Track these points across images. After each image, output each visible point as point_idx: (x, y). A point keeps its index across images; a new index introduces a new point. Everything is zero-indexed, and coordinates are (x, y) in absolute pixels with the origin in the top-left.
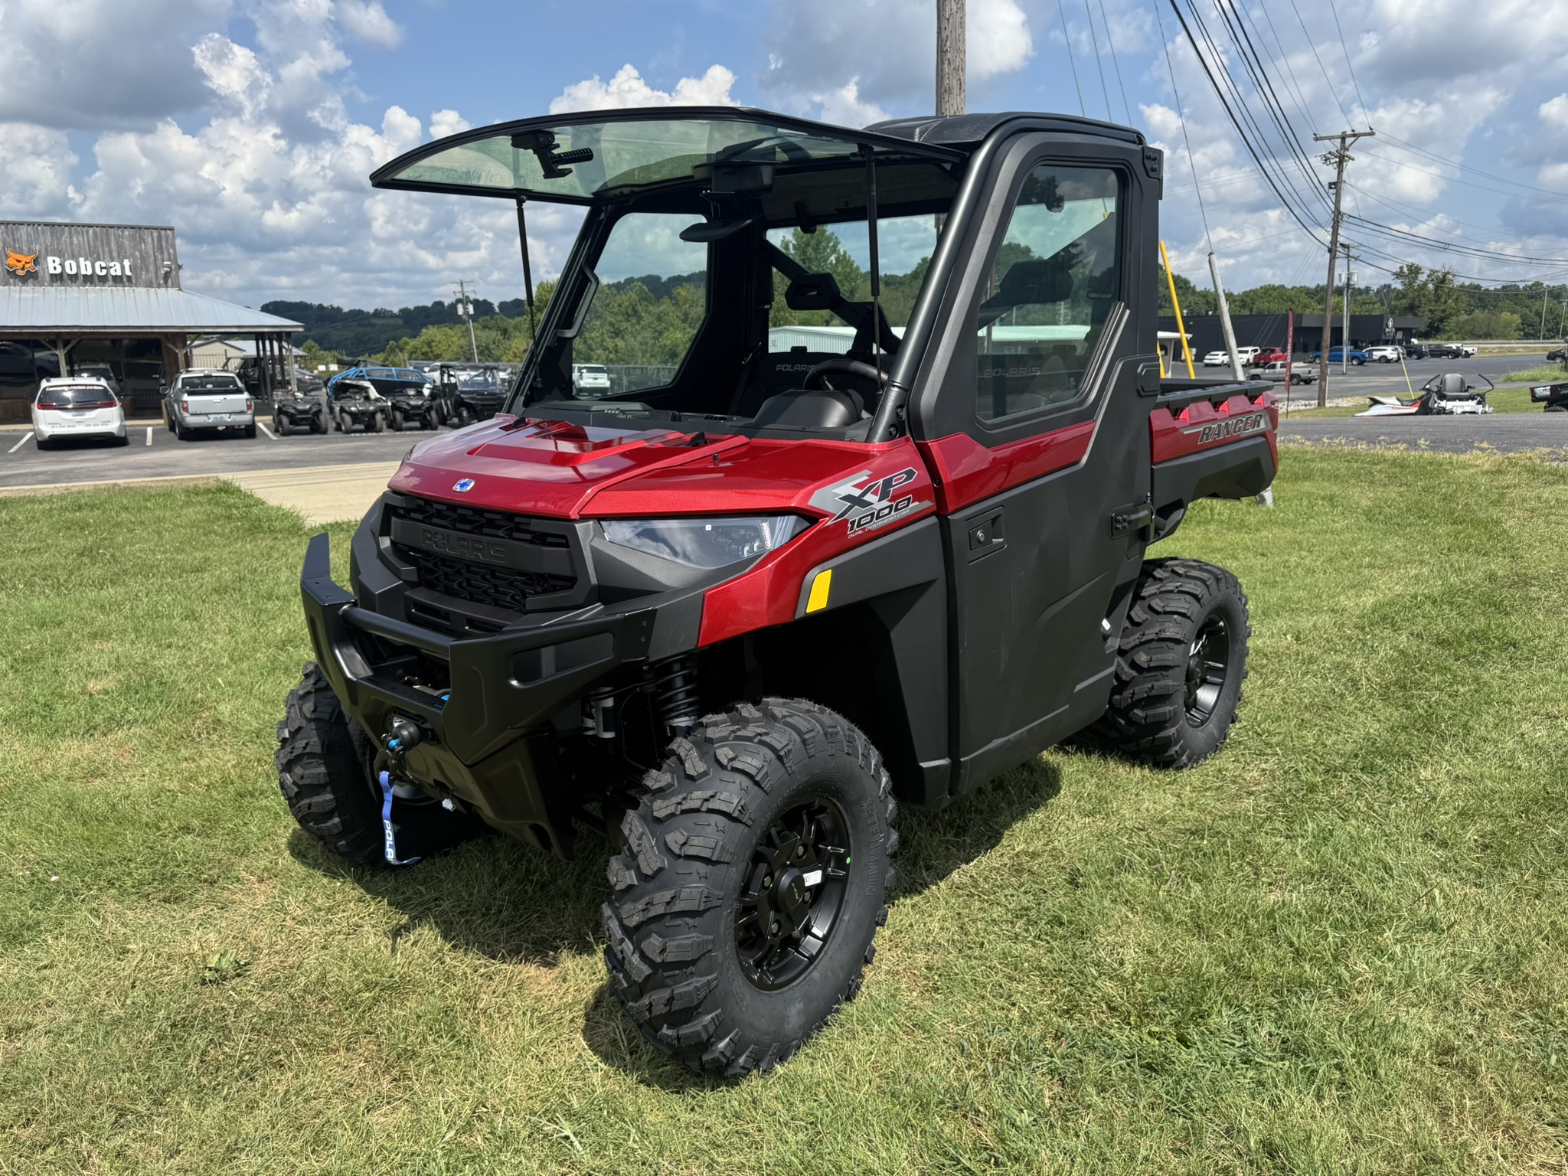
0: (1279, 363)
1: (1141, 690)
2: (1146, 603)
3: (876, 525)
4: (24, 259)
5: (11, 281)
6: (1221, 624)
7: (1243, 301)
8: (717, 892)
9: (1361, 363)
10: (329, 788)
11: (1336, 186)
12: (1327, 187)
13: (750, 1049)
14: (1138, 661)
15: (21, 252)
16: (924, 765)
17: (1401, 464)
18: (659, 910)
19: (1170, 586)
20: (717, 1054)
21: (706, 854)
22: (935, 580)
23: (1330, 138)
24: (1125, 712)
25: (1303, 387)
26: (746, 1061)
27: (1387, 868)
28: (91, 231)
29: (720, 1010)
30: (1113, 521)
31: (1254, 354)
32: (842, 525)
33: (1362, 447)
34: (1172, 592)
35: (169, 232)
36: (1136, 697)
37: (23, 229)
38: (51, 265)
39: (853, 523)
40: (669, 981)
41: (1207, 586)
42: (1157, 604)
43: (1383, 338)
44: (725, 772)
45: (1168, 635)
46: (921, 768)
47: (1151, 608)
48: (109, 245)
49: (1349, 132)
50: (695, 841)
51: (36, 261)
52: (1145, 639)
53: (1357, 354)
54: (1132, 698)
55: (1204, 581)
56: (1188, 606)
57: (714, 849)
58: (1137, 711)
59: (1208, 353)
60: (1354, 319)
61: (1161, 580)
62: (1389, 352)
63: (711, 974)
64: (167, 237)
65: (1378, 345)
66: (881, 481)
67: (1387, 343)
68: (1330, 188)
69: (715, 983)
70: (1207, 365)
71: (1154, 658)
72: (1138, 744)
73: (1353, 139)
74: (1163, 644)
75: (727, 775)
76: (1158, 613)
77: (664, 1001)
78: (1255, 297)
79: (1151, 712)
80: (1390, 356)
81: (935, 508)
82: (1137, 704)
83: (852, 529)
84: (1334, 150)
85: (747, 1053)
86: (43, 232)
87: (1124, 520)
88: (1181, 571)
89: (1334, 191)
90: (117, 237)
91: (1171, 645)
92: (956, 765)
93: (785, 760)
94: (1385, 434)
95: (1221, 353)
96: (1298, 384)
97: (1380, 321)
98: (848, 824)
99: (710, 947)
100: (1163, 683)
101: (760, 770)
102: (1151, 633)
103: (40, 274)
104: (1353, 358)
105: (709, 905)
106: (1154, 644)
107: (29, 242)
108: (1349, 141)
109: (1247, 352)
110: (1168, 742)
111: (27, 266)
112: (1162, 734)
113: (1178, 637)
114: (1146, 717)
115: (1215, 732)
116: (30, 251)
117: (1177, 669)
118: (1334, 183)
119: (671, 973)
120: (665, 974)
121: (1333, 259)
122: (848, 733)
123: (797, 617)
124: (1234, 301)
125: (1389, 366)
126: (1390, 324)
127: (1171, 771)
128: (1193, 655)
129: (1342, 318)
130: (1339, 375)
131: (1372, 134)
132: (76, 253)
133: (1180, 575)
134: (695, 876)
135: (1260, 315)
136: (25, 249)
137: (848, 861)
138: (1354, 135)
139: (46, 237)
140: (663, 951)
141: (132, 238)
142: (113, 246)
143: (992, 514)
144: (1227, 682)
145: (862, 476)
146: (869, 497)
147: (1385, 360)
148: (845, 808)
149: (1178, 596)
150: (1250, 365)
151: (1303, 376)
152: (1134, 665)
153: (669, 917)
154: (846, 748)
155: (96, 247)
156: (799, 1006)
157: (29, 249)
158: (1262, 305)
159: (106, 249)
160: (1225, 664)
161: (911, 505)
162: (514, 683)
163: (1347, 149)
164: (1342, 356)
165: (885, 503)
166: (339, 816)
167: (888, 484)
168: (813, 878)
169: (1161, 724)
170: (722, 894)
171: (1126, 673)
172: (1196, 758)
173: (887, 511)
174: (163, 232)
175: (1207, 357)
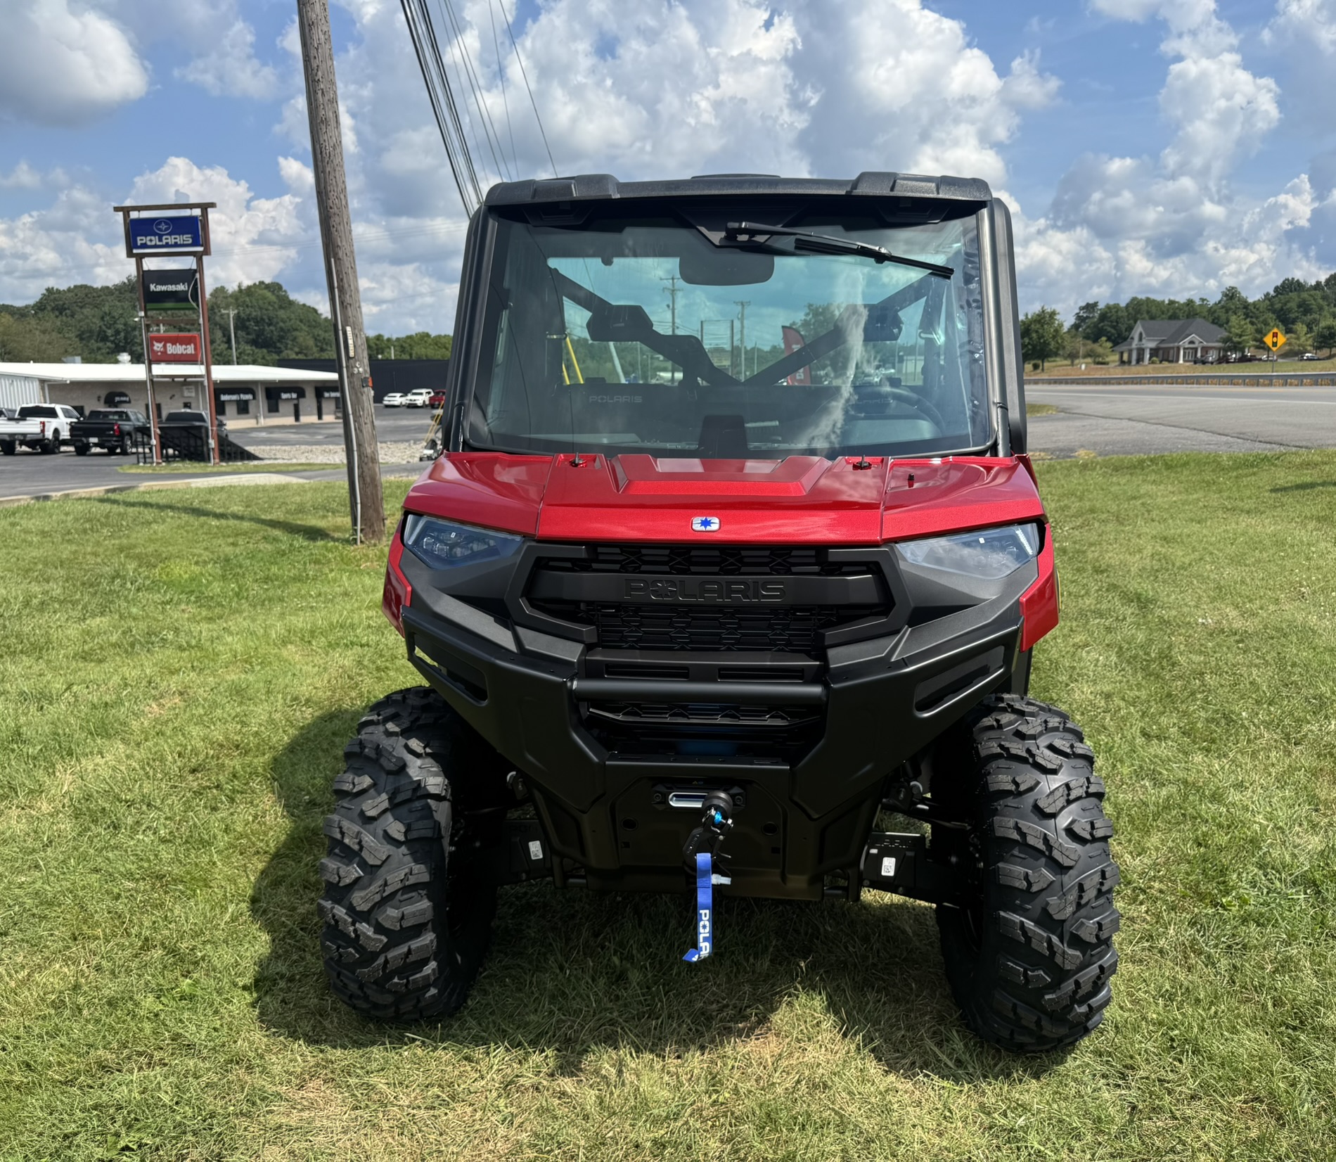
18: (1091, 894)
31: (428, 396)
40: (1094, 959)
50: (1098, 824)
59: (385, 394)
70: (387, 406)
78: (413, 343)
95: (399, 395)
109: (421, 394)
119: (1099, 950)
120: (1093, 953)
135: (419, 360)
140: (1099, 931)
150: (427, 406)
153: (1094, 898)
158: (420, 351)
175: (386, 398)
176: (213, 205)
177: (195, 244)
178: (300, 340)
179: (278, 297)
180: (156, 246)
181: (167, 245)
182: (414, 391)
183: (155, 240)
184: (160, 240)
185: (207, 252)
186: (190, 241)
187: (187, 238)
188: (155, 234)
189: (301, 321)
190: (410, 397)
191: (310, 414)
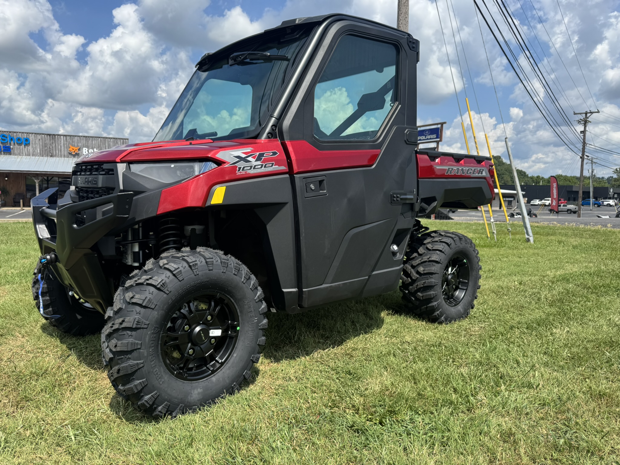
0: (562, 205)
1: (420, 284)
2: (425, 246)
3: (252, 172)
4: (75, 148)
5: (70, 156)
6: (465, 261)
7: (548, 180)
8: (144, 321)
9: (599, 206)
10: (48, 294)
11: (583, 132)
12: (579, 133)
13: (165, 404)
14: (419, 271)
15: (74, 146)
16: (285, 290)
17: (597, 232)
18: (116, 327)
19: (436, 239)
20: (143, 401)
21: (140, 302)
22: (287, 203)
23: (580, 114)
24: (414, 294)
25: (573, 214)
26: (162, 409)
27: (518, 363)
28: (99, 139)
29: (145, 379)
30: (392, 196)
32: (234, 169)
33: (582, 226)
34: (437, 241)
35: (127, 140)
36: (418, 287)
37: (76, 138)
38: (84, 151)
39: (240, 168)
40: (119, 362)
41: (454, 240)
42: (429, 246)
43: (609, 196)
44: (161, 270)
45: (433, 259)
46: (283, 291)
47: (427, 248)
48: (105, 144)
49: (589, 111)
50: (137, 296)
51: (79, 150)
52: (423, 261)
53: (597, 202)
54: (417, 287)
55: (452, 238)
56: (443, 247)
57: (144, 300)
58: (419, 294)
59: (532, 200)
60: (595, 189)
61: (433, 237)
62: (611, 202)
63: (140, 360)
64: (126, 142)
65: (606, 199)
66: (258, 153)
67: (610, 198)
68: (581, 133)
69: (142, 365)
70: (532, 205)
71: (426, 269)
72: (421, 310)
73: (590, 114)
74: (431, 263)
75: (161, 271)
76: (430, 250)
77: (116, 371)
79: (425, 294)
80: (611, 204)
81: (288, 171)
82: (419, 290)
83: (239, 170)
84: (582, 118)
85: (163, 405)
86: (83, 139)
87: (398, 197)
88: (443, 234)
89: (583, 134)
90: (108, 142)
91: (434, 264)
92: (300, 292)
93: (193, 268)
94: (593, 222)
95: (538, 200)
96: (570, 213)
97: (606, 190)
98: (238, 311)
99: (139, 347)
100: (430, 280)
101: (176, 269)
102: (425, 258)
103: (80, 154)
104: (595, 204)
105: (139, 326)
106: (427, 263)
107: (78, 143)
108: (588, 115)
109: (548, 200)
110: (433, 309)
111: (76, 151)
112: (430, 305)
113: (437, 260)
114: (423, 297)
115: (461, 310)
116: (78, 146)
117: (437, 275)
118: (583, 131)
119: (120, 357)
120: (118, 358)
121: (582, 161)
122: (235, 265)
123: (206, 205)
124: (544, 181)
125: (611, 208)
126: (611, 191)
127: (436, 325)
128: (451, 274)
129: (590, 188)
130: (589, 210)
131: (598, 112)
132: (93, 147)
133: (442, 235)
134: (135, 312)
136: (76, 145)
137: (238, 328)
138: (591, 113)
139: (84, 141)
140: (116, 346)
141: (114, 142)
142: (107, 145)
143: (320, 179)
144: (469, 288)
145: (248, 150)
146: (250, 159)
147: (609, 205)
148: (235, 301)
149: (440, 243)
151: (572, 210)
152: (418, 273)
153: (121, 330)
154: (234, 272)
155: (100, 145)
156: (200, 390)
157: (77, 145)
159: (104, 146)
160: (468, 280)
161: (273, 167)
162: (75, 226)
163: (588, 118)
164: (590, 203)
165: (259, 163)
166: (52, 308)
167: (261, 155)
168: (216, 333)
169: (429, 300)
170: (147, 322)
171: (414, 276)
172: (449, 320)
173: (260, 166)
174: (124, 140)
175: (532, 202)
176: (445, 123)
177: (437, 138)
178: (505, 178)
179: (499, 161)
180: (424, 140)
181: (428, 139)
182: (546, 199)
183: (424, 137)
184: (426, 137)
185: (441, 141)
186: (435, 137)
187: (435, 136)
188: (424, 135)
189: (506, 171)
190: (543, 201)
191: (496, 207)
